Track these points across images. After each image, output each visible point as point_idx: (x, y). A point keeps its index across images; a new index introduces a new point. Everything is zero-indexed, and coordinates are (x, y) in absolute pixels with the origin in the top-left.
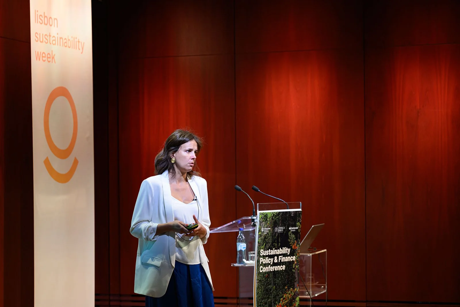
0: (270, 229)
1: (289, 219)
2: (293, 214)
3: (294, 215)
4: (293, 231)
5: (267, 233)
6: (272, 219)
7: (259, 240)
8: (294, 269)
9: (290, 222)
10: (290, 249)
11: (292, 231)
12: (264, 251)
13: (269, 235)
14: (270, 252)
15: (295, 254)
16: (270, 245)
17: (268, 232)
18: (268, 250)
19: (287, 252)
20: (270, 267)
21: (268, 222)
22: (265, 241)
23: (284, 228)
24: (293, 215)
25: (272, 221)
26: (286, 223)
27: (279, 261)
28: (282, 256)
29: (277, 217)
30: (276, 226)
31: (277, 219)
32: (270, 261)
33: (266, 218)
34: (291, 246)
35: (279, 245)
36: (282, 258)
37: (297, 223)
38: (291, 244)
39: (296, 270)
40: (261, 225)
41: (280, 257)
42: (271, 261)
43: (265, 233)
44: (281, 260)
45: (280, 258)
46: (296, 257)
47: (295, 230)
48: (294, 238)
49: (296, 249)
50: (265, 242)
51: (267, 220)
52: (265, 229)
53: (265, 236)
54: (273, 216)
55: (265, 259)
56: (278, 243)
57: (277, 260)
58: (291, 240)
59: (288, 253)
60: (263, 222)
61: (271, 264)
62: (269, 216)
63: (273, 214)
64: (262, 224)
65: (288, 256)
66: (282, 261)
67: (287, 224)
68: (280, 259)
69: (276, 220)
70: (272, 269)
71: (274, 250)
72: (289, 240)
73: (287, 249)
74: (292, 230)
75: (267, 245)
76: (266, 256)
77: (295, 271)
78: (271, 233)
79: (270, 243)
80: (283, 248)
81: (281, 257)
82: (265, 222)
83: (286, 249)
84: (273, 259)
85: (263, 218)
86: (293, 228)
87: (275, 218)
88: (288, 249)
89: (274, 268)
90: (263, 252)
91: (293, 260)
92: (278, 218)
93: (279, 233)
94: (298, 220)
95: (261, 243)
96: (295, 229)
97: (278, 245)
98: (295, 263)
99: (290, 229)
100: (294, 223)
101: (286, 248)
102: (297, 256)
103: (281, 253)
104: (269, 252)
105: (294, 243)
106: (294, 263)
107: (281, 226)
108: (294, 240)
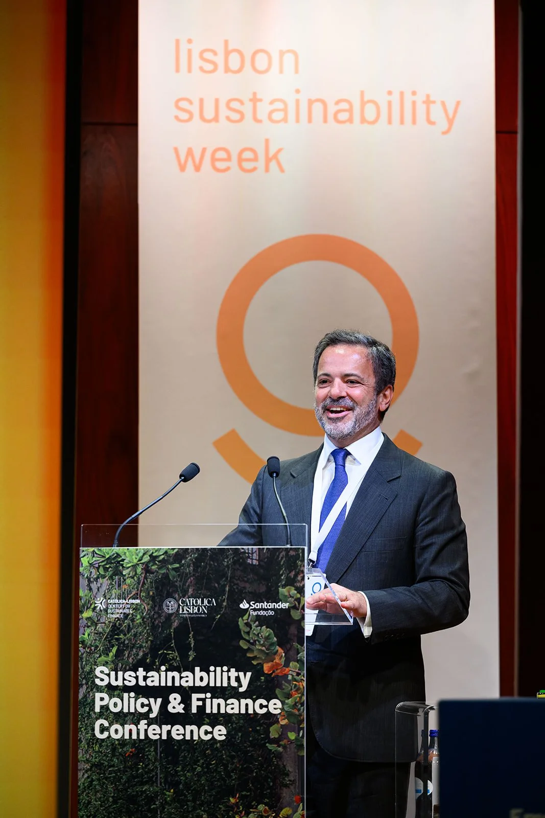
0: (138, 601)
1: (238, 573)
2: (255, 556)
3: (259, 560)
4: (262, 613)
5: (126, 616)
6: (147, 570)
7: (86, 636)
8: (276, 741)
9: (242, 585)
10: (249, 674)
11: (255, 613)
12: (113, 674)
13: (133, 620)
14: (145, 678)
15: (278, 691)
16: (141, 654)
17: (127, 611)
18: (136, 671)
19: (234, 684)
20: (149, 725)
21: (128, 581)
22: (117, 639)
23: (209, 602)
24: (255, 562)
25: (146, 578)
26: (225, 586)
27: (194, 710)
28: (209, 695)
29: (172, 564)
30: (169, 595)
31: (173, 573)
32: (143, 705)
33: (117, 567)
34: (255, 663)
35: (191, 659)
36: (208, 702)
37: (283, 591)
38: (255, 658)
39: (285, 747)
40: (91, 589)
41: (195, 696)
42: (149, 705)
43: (114, 616)
44: (201, 709)
45: (198, 699)
46: (283, 703)
47: (271, 613)
48: (267, 638)
49: (286, 675)
50: (114, 642)
51: (117, 572)
52: (117, 601)
53: (114, 626)
54: (149, 562)
55: (122, 700)
56: (183, 649)
57: (182, 706)
58: (254, 644)
59: (240, 686)
60: (100, 580)
61: (152, 716)
62: (130, 562)
63: (151, 556)
64: (94, 586)
65: (239, 696)
66: (208, 711)
67: (227, 589)
68: (200, 703)
69: (166, 576)
70: (155, 732)
71: (166, 671)
72: (243, 645)
73: (233, 673)
74: (255, 610)
75: (126, 653)
76: (127, 689)
77: (280, 749)
78: (143, 618)
79: (141, 647)
80: (212, 668)
81: (202, 696)
82: (111, 578)
83: (228, 671)
84: (159, 700)
85: (98, 568)
86: (259, 605)
87: (160, 568)
88: (241, 674)
89: (169, 732)
90: (109, 675)
91: (268, 712)
92: (173, 569)
93: (185, 619)
94: (288, 578)
95: (97, 647)
96: (271, 610)
97: (184, 655)
98: (284, 722)
99: (244, 605)
100: (263, 589)
101: (225, 668)
102: (289, 701)
103: (204, 684)
104: (137, 678)
105: (270, 656)
106: (277, 722)
107: (195, 596)
108: (272, 644)
